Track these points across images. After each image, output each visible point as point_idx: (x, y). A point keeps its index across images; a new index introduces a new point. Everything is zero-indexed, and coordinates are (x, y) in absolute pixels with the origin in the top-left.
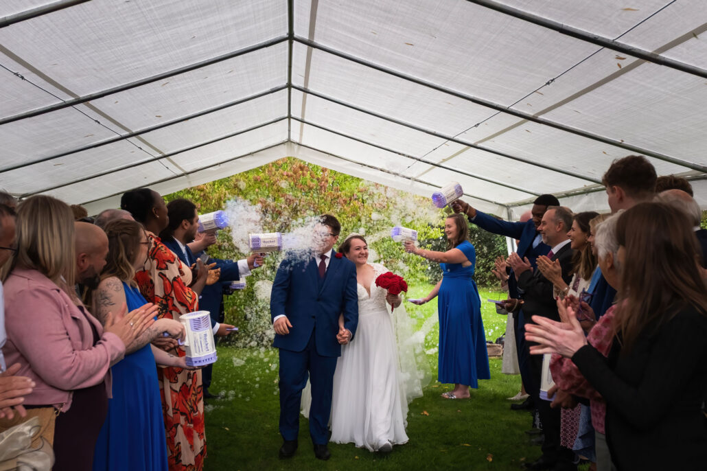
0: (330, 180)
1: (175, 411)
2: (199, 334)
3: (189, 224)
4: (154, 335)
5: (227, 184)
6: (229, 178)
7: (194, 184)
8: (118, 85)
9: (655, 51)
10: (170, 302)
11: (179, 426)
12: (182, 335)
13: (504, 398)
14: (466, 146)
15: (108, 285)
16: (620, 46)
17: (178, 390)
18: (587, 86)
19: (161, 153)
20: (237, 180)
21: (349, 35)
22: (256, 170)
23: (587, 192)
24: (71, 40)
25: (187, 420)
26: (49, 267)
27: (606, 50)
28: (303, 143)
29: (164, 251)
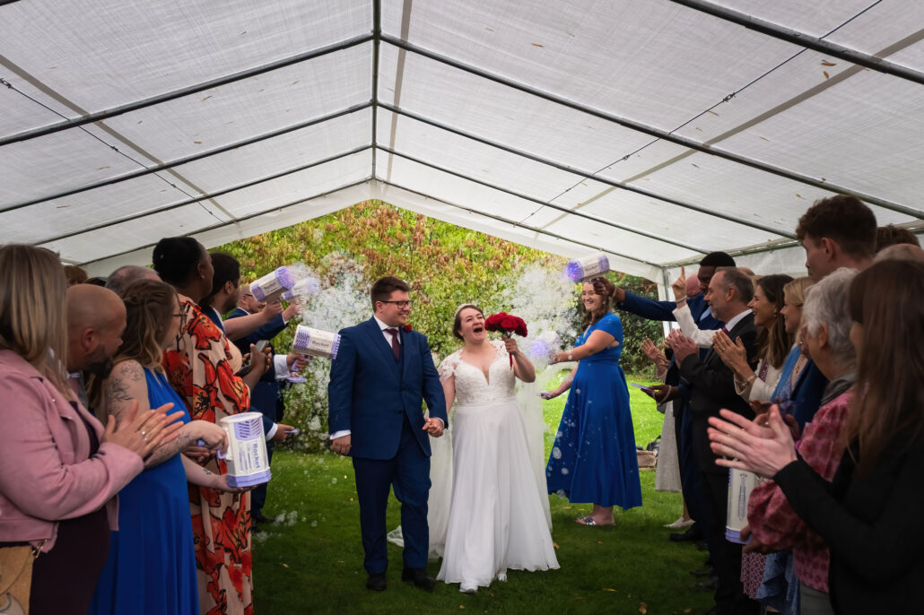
0: (428, 231)
1: (217, 546)
2: (246, 444)
3: (232, 287)
4: (184, 442)
5: (291, 235)
6: (293, 227)
7: (247, 235)
8: (142, 99)
9: (878, 54)
10: (212, 395)
11: (223, 566)
12: (223, 444)
13: (660, 526)
14: (611, 186)
15: (123, 372)
16: (829, 46)
17: (221, 517)
18: (780, 104)
19: (202, 192)
20: (304, 230)
21: (455, 33)
22: (329, 217)
23: (771, 248)
24: (75, 33)
25: (233, 558)
26: (28, 347)
27: (810, 52)
28: (392, 181)
29: (207, 325)
